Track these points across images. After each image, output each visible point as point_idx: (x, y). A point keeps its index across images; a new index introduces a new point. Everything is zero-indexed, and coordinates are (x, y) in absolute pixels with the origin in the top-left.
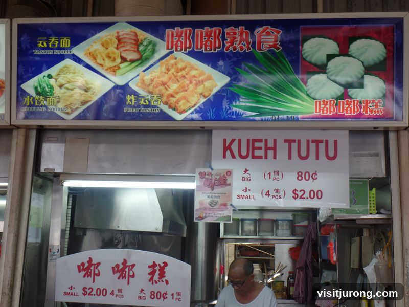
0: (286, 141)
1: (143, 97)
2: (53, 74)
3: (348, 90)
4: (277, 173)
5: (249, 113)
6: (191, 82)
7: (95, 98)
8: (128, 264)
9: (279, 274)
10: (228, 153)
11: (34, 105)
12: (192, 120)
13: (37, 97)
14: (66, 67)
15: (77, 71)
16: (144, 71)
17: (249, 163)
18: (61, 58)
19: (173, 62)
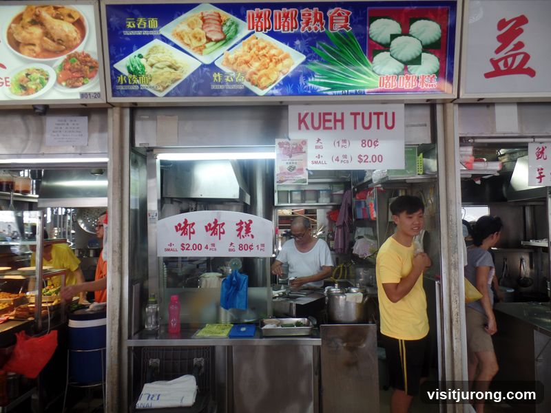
0: (352, 114)
1: (228, 75)
2: (144, 54)
3: (408, 66)
4: (344, 141)
5: (323, 88)
6: (271, 61)
7: (185, 76)
8: (218, 223)
9: (321, 232)
10: (303, 125)
11: (127, 84)
12: (273, 95)
13: (130, 76)
14: (155, 47)
15: (165, 50)
16: (229, 50)
17: (321, 133)
18: (150, 38)
19: (254, 41)
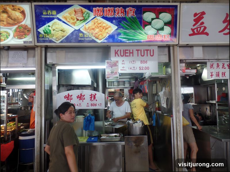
0: (136, 50)
1: (86, 34)
2: (50, 25)
3: (159, 31)
4: (134, 61)
5: (124, 40)
6: (103, 28)
7: (67, 35)
8: (82, 95)
9: (126, 98)
10: (117, 55)
11: (44, 38)
12: (104, 42)
13: (45, 34)
14: (55, 22)
15: (60, 24)
16: (86, 24)
17: (124, 58)
18: (53, 19)
19: (96, 20)
